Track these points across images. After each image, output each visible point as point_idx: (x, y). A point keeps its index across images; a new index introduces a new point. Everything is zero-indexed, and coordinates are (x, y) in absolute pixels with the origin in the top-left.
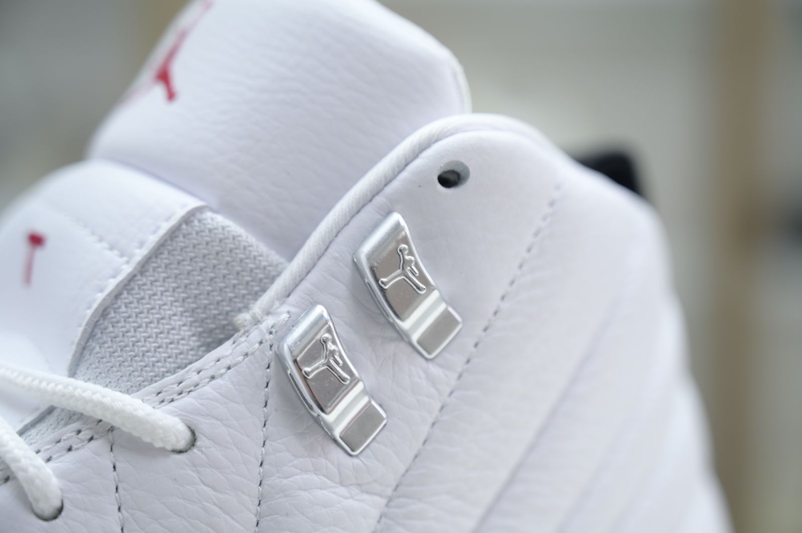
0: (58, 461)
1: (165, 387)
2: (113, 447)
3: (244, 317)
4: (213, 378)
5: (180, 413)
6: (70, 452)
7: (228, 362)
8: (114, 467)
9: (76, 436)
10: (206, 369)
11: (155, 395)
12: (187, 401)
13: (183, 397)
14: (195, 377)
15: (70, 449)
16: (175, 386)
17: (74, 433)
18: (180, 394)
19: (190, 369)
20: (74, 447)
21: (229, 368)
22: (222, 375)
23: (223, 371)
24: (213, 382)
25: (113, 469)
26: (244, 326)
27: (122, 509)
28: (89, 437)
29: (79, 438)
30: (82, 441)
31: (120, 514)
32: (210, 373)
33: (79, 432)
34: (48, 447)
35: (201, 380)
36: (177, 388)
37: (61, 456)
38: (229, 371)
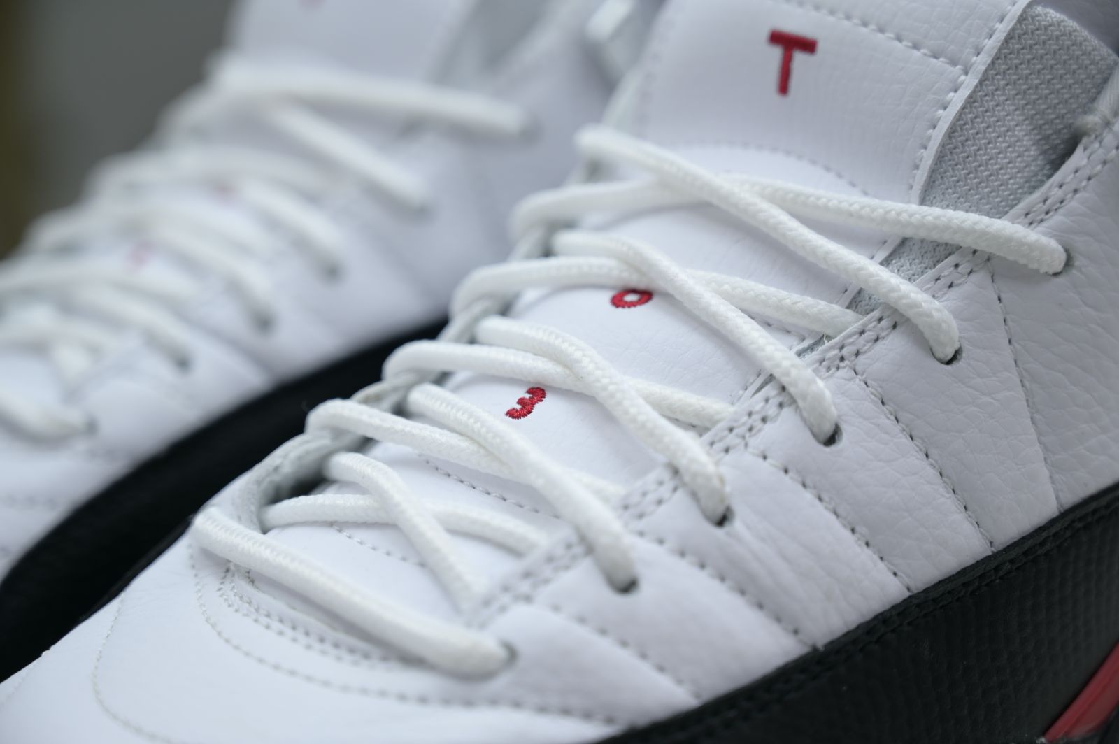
0: (944, 299)
1: (1033, 207)
2: (994, 278)
3: (1092, 120)
4: (1076, 191)
5: (1055, 233)
6: (952, 289)
7: (1087, 172)
8: (999, 299)
9: (955, 271)
10: (1068, 183)
11: (1023, 217)
12: (1056, 219)
13: (1052, 216)
14: (1057, 193)
15: (951, 286)
16: (1041, 205)
17: (952, 269)
18: (1047, 213)
19: (1052, 185)
20: (956, 282)
21: (1089, 179)
22: (1085, 187)
23: (1084, 183)
24: (1078, 196)
25: (998, 302)
26: (1095, 130)
27: (1013, 342)
28: (969, 270)
29: (959, 273)
30: (963, 275)
31: (1012, 347)
32: (1073, 187)
33: (957, 266)
34: (929, 286)
35: (1066, 195)
36: (1045, 207)
37: (945, 294)
38: (1090, 182)
